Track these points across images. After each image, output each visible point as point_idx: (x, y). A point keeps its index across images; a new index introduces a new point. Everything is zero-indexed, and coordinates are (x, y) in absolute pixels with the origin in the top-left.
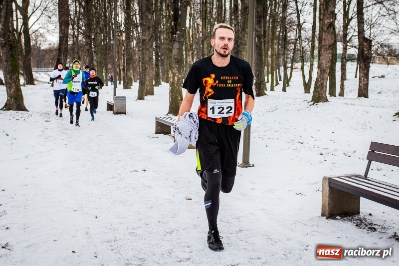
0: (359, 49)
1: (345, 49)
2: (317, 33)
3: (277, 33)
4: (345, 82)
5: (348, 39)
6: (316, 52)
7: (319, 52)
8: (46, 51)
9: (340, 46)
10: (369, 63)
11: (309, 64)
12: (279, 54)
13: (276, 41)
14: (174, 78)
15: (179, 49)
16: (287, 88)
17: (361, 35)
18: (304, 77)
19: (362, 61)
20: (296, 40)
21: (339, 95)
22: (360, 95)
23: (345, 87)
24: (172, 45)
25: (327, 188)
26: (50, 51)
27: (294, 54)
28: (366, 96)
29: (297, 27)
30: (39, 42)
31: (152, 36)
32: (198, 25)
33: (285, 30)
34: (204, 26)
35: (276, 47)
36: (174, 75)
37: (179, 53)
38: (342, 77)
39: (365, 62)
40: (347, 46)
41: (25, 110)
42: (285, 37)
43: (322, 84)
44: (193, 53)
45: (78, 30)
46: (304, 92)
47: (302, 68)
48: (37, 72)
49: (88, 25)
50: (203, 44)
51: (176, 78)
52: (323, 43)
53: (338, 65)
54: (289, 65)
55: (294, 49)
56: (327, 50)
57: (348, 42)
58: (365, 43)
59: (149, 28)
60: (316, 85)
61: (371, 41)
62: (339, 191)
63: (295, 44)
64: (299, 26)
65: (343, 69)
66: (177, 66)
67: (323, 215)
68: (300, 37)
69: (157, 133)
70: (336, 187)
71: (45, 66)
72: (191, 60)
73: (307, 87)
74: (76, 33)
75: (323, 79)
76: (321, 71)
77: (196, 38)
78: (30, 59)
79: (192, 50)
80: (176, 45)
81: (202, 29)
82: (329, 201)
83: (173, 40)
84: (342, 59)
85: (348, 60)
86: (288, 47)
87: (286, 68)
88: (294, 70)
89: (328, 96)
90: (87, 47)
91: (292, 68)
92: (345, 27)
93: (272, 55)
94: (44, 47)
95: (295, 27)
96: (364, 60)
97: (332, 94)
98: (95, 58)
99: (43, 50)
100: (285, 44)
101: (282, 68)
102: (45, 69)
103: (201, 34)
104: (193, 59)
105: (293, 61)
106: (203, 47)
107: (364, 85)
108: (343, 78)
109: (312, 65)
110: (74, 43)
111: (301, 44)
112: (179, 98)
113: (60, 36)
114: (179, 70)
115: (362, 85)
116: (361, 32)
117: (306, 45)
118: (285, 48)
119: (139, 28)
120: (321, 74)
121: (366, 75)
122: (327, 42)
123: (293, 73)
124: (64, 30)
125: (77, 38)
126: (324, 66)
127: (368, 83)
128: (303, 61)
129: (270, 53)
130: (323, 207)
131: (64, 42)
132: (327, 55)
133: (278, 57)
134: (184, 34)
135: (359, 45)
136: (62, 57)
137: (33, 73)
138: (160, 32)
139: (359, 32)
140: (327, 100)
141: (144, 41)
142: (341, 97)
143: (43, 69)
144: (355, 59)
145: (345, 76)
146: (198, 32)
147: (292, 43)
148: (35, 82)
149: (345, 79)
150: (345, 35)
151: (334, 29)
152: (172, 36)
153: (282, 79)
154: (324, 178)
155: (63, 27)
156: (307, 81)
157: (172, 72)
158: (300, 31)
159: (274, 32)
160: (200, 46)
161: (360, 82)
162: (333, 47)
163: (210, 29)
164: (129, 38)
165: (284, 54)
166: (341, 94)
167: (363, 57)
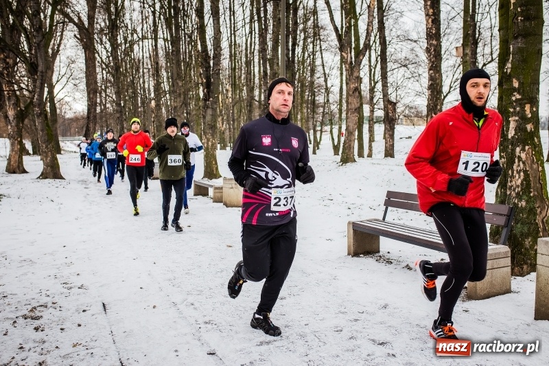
0: (384, 111)
1: (372, 111)
2: (344, 96)
3: (306, 97)
4: (373, 144)
5: (375, 101)
6: (344, 115)
7: (347, 114)
8: (71, 120)
9: (366, 108)
10: (394, 125)
11: (337, 127)
12: (308, 117)
13: (305, 105)
14: (208, 144)
15: (212, 115)
16: (317, 151)
17: (386, 98)
18: (333, 139)
19: (387, 123)
20: (325, 103)
21: (368, 157)
22: (386, 156)
23: (374, 149)
24: (205, 112)
25: (352, 231)
26: (76, 119)
27: (323, 117)
28: (392, 156)
29: (326, 91)
30: (63, 111)
31: (183, 103)
32: (227, 90)
33: (313, 94)
34: (234, 91)
35: (305, 111)
36: (208, 140)
37: (212, 120)
38: (370, 138)
39: (390, 123)
40: (374, 108)
41: (62, 178)
42: (314, 102)
43: (350, 145)
44: (223, 119)
45: (106, 97)
46: (333, 154)
47: (331, 131)
48: (63, 141)
49: (118, 93)
50: (233, 110)
51: (210, 143)
52: (350, 107)
53: (366, 127)
54: (319, 128)
55: (323, 113)
56: (353, 113)
57: (375, 104)
58: (390, 105)
59: (180, 94)
60: (344, 146)
61: (395, 104)
62: (362, 233)
63: (324, 107)
64: (327, 89)
65: (371, 131)
66: (211, 132)
67: (349, 254)
68: (328, 101)
69: (195, 195)
70: (359, 230)
71: (71, 136)
72: (221, 125)
73: (336, 148)
74: (104, 101)
75: (350, 141)
76: (348, 133)
77: (225, 103)
78: (56, 128)
79: (222, 115)
80: (209, 112)
81: (232, 95)
82: (354, 242)
83: (205, 107)
84: (369, 121)
85: (375, 122)
86: (317, 111)
87: (315, 132)
88: (323, 133)
89: (356, 157)
90: (118, 115)
91: (321, 131)
92: (372, 90)
93: (302, 119)
94: (69, 115)
95: (323, 91)
96: (390, 121)
97: (361, 155)
98: (125, 125)
99: (69, 119)
100: (313, 108)
101: (312, 132)
102: (72, 138)
103: (231, 100)
104: (223, 125)
105: (322, 124)
106: (233, 113)
107: (390, 145)
108: (371, 140)
109: (340, 128)
110: (102, 111)
111: (329, 108)
112: (214, 163)
113: (88, 105)
114: (213, 135)
115: (388, 145)
116: (385, 95)
117: (334, 108)
118: (314, 112)
119: (168, 95)
120: (348, 136)
121: (392, 136)
122: (353, 106)
123: (322, 136)
124: (93, 98)
125: (105, 105)
126: (351, 128)
127: (393, 144)
128: (331, 124)
129: (299, 117)
130: (349, 247)
131: (93, 110)
132: (355, 118)
133: (307, 121)
134: (216, 101)
135: (385, 107)
136: (91, 125)
137: (60, 142)
138: (190, 98)
139: (384, 96)
140: (355, 161)
141: (175, 107)
142: (369, 158)
143: (68, 138)
144: (381, 121)
145: (373, 138)
146: (227, 97)
147: (322, 106)
148: (62, 152)
149: (373, 141)
150: (372, 98)
151: (360, 93)
152: (205, 103)
153: (312, 143)
154: (349, 223)
155: (91, 96)
156: (336, 144)
157: (206, 138)
158: (328, 95)
159: (302, 97)
160: (229, 111)
161: (386, 143)
162: (359, 110)
163: (239, 95)
164: (158, 106)
165: (313, 118)
166: (370, 155)
167: (388, 119)
